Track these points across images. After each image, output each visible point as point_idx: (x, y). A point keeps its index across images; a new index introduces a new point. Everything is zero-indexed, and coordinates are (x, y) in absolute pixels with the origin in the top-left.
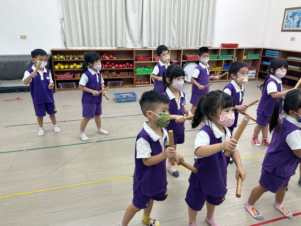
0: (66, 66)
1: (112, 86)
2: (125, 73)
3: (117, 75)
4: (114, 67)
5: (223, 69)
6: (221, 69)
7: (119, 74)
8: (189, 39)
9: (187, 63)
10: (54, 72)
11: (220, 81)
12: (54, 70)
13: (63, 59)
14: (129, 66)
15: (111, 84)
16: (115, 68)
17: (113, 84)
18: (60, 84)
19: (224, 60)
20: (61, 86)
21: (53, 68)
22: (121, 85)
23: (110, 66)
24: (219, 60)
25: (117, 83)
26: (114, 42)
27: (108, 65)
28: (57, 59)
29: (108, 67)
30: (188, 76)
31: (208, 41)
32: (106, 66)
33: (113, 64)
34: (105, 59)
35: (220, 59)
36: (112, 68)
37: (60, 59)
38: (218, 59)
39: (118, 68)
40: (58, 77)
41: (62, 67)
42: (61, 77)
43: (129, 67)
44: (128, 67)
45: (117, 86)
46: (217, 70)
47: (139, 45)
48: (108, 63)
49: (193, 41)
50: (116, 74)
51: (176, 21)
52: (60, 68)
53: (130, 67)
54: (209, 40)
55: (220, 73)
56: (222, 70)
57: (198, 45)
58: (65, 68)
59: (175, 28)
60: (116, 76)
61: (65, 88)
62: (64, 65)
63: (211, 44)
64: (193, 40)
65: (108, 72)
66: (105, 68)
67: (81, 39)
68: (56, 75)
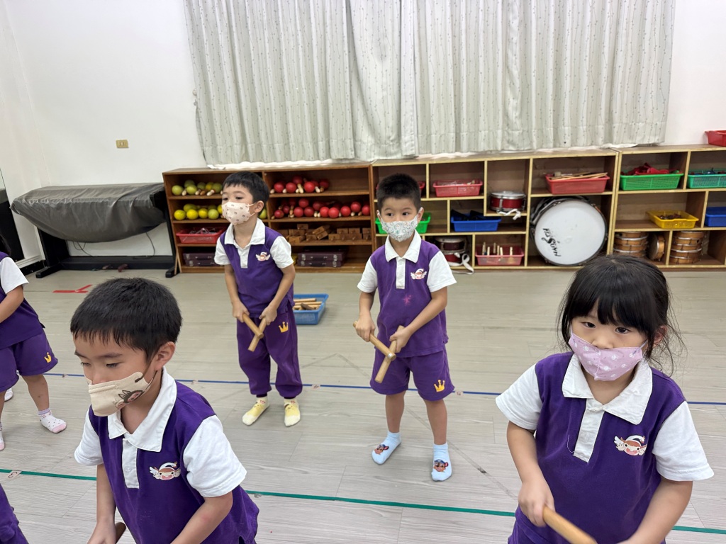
0: (202, 213)
1: (311, 266)
2: (351, 230)
3: (331, 236)
4: (319, 215)
5: (706, 225)
6: (698, 224)
7: (336, 233)
8: (567, 121)
9: (554, 201)
10: (173, 225)
11: (693, 266)
12: (173, 222)
13: (194, 194)
14: (361, 210)
15: (310, 261)
16: (321, 217)
17: (314, 259)
18: (188, 256)
19: (707, 191)
20: (191, 262)
21: (171, 218)
22: (334, 263)
23: (309, 211)
24: (684, 190)
25: (325, 260)
26: (322, 144)
27: (304, 209)
28: (181, 195)
29: (304, 215)
30: (557, 245)
31: (641, 125)
32: (298, 211)
33: (317, 205)
34: (295, 192)
35: (688, 187)
36: (313, 216)
37: (187, 194)
38: (680, 186)
39: (328, 217)
40: (183, 240)
41: (191, 213)
42: (189, 239)
43: (359, 214)
44: (356, 214)
45: (324, 266)
46: (677, 227)
47: (396, 150)
48: (303, 203)
49: (583, 128)
50: (325, 234)
51: (514, 66)
52: (186, 218)
53: (363, 215)
54: (648, 121)
55: (692, 238)
56: (702, 228)
57: (600, 140)
58: (199, 218)
59: (513, 91)
60: (327, 238)
61: (200, 266)
62: (197, 210)
63: (655, 135)
64: (580, 124)
65: (306, 227)
66: (295, 217)
67: (238, 143)
68: (178, 235)
